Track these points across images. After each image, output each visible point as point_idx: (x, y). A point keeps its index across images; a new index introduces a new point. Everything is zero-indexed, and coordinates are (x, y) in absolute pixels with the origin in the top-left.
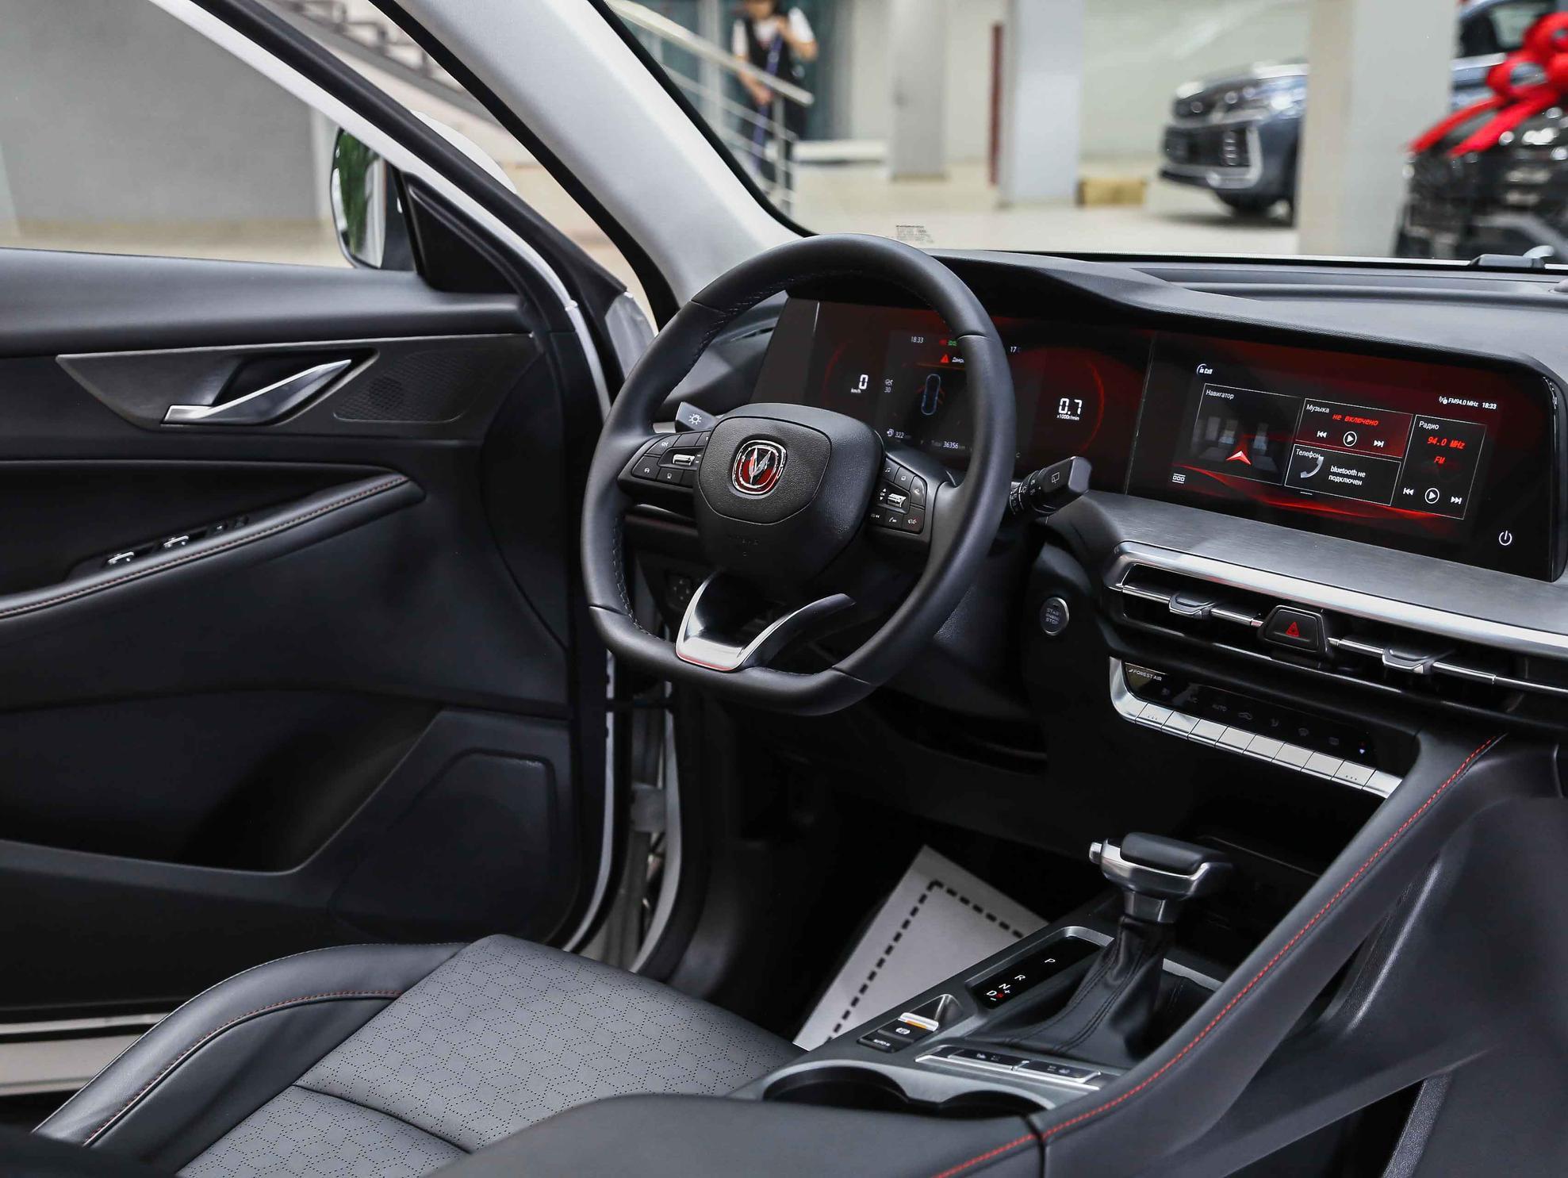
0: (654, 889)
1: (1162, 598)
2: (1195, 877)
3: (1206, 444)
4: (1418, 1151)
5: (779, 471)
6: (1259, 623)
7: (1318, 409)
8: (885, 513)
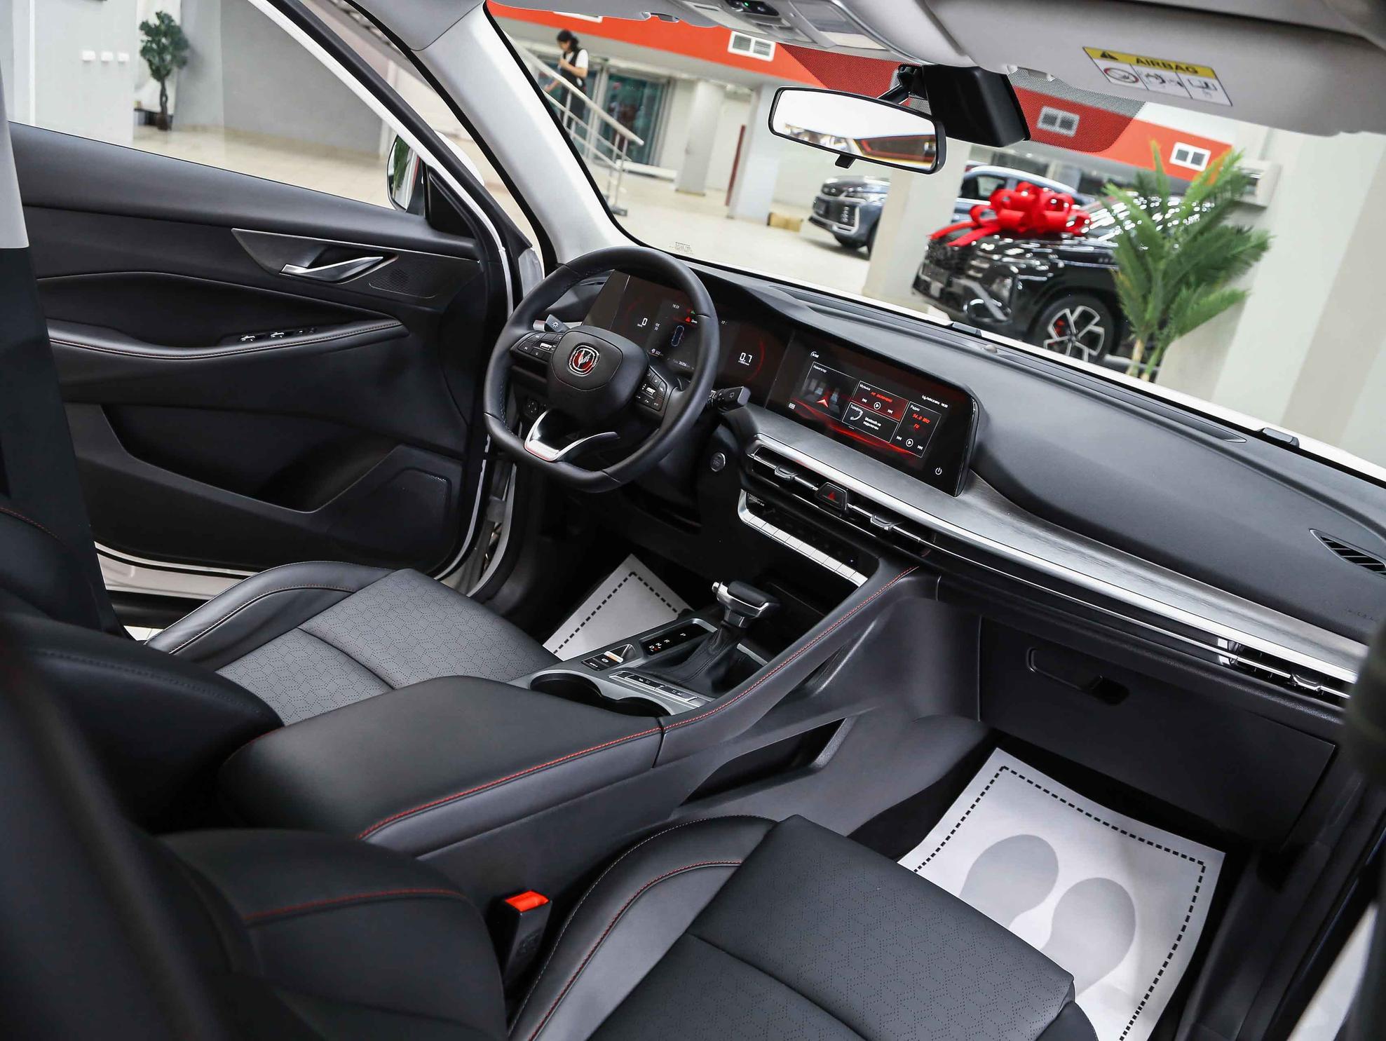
0: (493, 549)
1: (773, 466)
2: (761, 609)
3: (808, 392)
4: (836, 749)
5: (594, 364)
6: (816, 489)
7: (865, 387)
8: (644, 397)
